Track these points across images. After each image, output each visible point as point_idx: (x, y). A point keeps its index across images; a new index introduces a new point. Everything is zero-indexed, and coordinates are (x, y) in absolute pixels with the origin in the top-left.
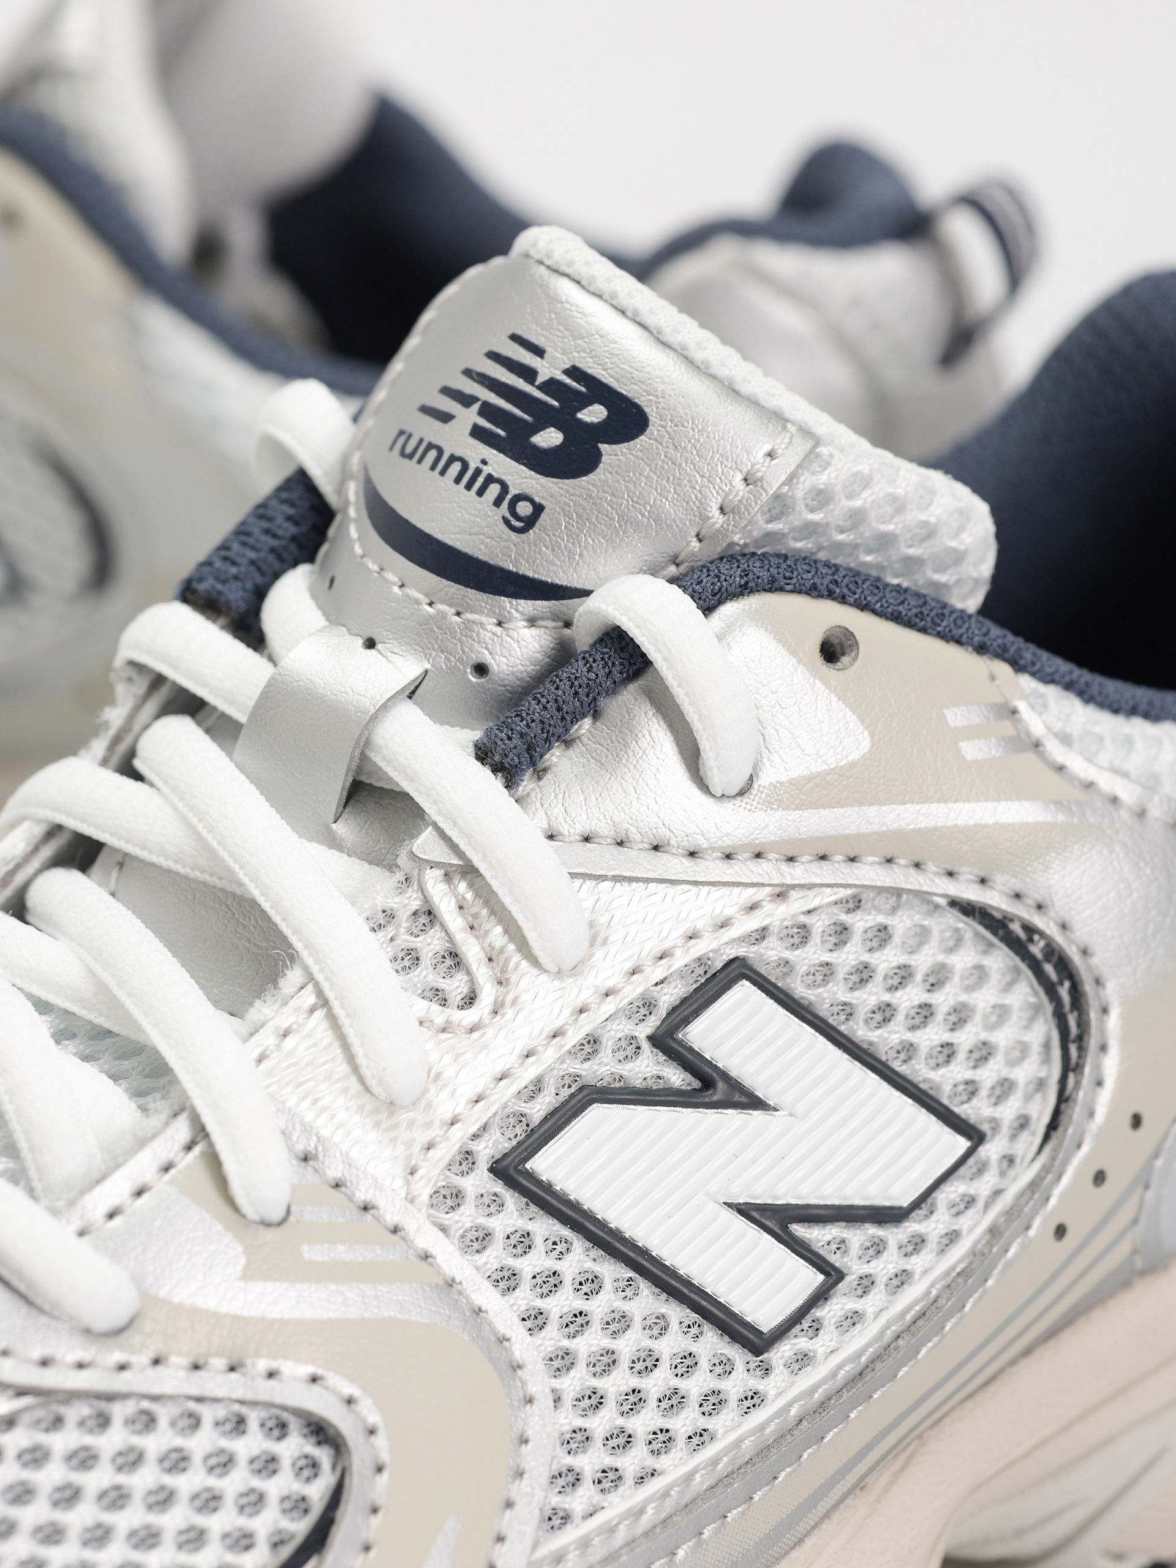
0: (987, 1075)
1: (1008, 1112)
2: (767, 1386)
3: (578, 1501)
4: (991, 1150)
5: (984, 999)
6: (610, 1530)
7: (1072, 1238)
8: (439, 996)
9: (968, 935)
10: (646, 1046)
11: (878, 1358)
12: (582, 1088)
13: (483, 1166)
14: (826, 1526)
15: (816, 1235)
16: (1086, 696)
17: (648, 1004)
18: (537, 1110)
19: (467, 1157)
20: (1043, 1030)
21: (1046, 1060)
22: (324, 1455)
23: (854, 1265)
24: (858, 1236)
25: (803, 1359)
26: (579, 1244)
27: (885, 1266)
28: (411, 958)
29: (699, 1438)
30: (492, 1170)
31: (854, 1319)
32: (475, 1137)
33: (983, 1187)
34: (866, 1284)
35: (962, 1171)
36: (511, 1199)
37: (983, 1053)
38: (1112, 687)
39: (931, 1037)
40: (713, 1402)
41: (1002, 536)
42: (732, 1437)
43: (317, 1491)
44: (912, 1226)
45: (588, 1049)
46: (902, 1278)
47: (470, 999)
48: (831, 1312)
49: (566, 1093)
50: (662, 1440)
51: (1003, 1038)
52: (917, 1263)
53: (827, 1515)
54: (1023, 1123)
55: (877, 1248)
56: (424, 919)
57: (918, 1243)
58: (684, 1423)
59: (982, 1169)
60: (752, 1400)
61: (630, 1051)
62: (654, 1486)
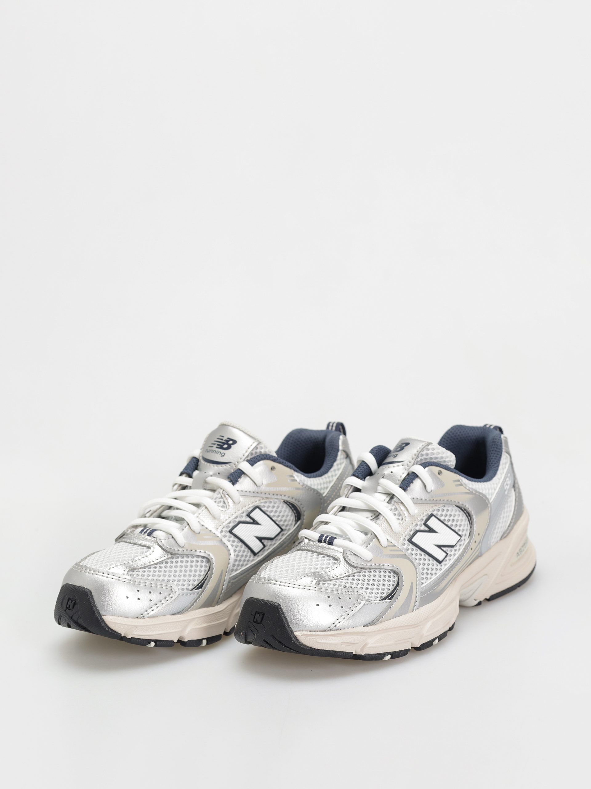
0: (461, 528)
1: (464, 533)
2: (442, 567)
3: (424, 581)
4: (463, 538)
5: (460, 518)
6: (428, 584)
7: (473, 549)
8: (399, 519)
9: (457, 510)
10: (423, 525)
11: (453, 564)
12: (416, 530)
13: (407, 540)
14: (449, 587)
15: (444, 549)
16: (467, 479)
17: (423, 520)
18: (412, 533)
19: (404, 539)
20: (467, 522)
21: (468, 526)
22: (395, 575)
23: (449, 553)
24: (449, 549)
25: (445, 565)
26: (419, 550)
27: (452, 553)
28: (395, 515)
29: (436, 574)
30: (408, 541)
31: (450, 560)
32: (405, 537)
33: (462, 543)
34: (451, 555)
35: (460, 541)
36: (410, 544)
37: (460, 525)
38: (470, 478)
39: (454, 523)
40: (437, 570)
41: (457, 460)
42: (439, 574)
43: (396, 579)
44: (455, 548)
45: (416, 525)
46: (455, 555)
47: (402, 519)
48: (447, 558)
49: (414, 531)
50: (432, 574)
51: (463, 523)
52: (456, 552)
53: (449, 586)
54: (466, 535)
55: (451, 551)
56: (395, 510)
57: (456, 550)
58: (434, 572)
59: (462, 540)
60: (441, 569)
61: (421, 526)
62: (432, 580)
